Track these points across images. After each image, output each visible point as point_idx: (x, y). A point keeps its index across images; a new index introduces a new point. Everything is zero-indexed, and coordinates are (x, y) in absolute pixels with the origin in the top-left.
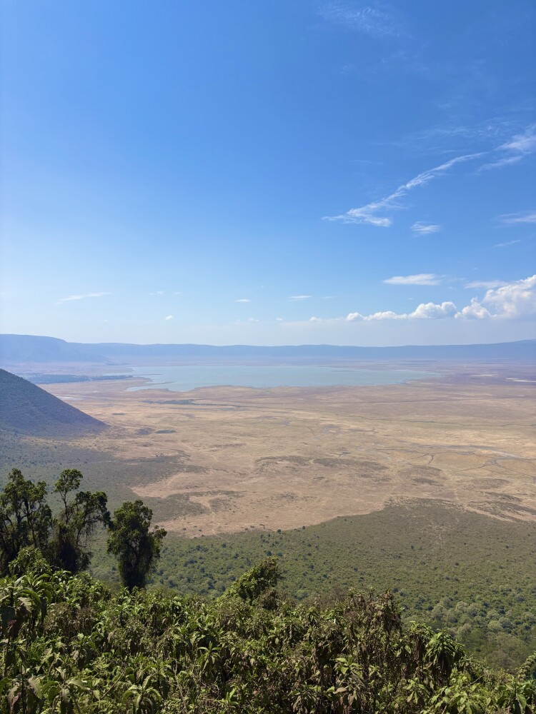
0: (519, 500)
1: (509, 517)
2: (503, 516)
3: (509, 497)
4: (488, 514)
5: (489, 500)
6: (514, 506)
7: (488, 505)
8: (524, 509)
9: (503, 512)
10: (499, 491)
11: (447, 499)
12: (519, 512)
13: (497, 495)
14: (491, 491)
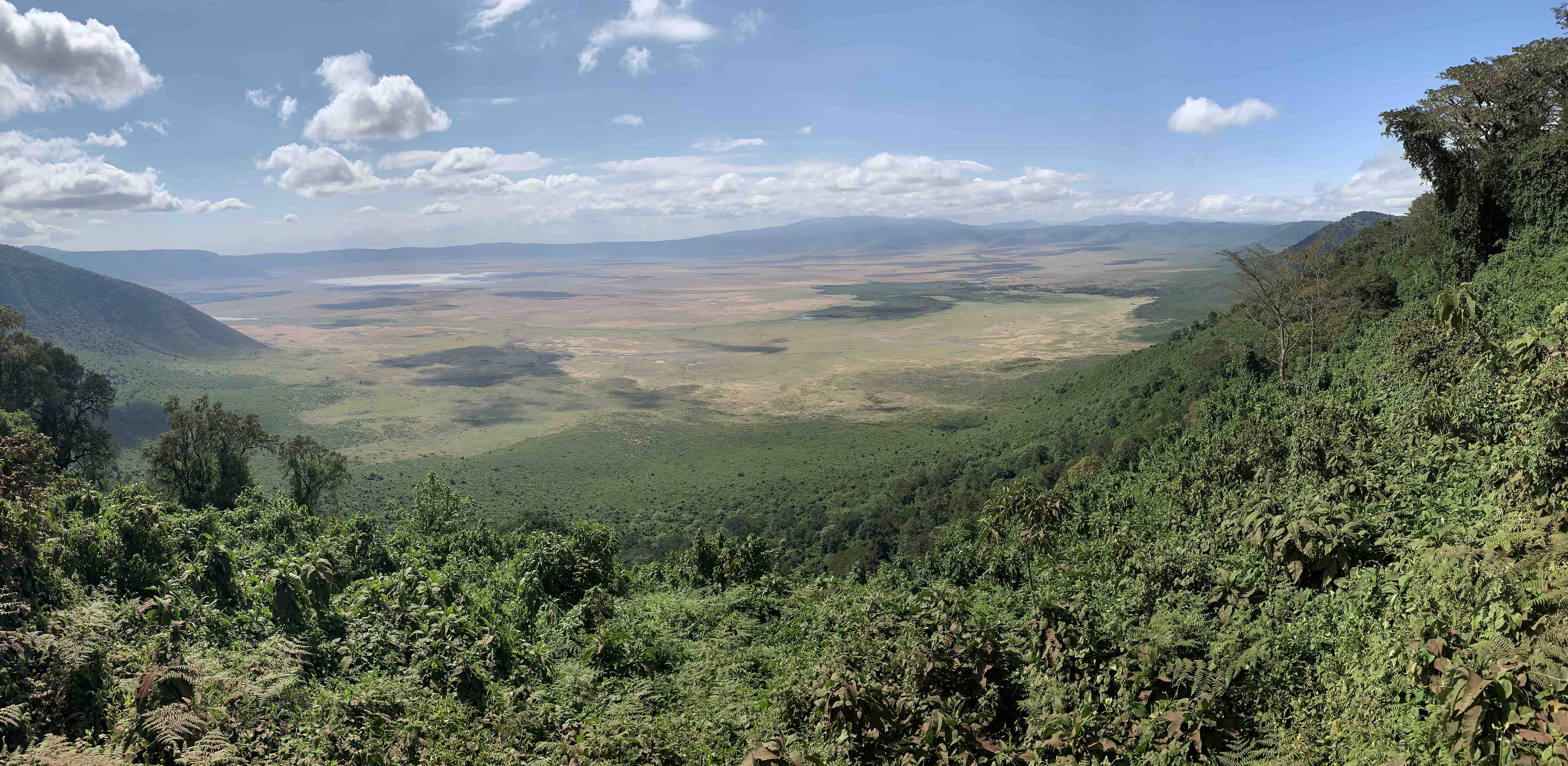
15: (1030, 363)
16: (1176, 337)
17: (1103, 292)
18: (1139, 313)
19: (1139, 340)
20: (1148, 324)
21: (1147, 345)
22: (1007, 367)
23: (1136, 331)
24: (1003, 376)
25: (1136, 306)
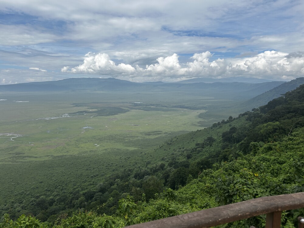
0: (24, 154)
1: (20, 162)
2: (18, 162)
3: (19, 154)
4: (10, 163)
5: (10, 157)
6: (21, 156)
7: (10, 159)
8: (25, 157)
9: (17, 161)
10: (14, 152)
12: (24, 158)
13: (13, 154)
14: (11, 152)
15: (158, 133)
16: (215, 125)
17: (186, 108)
18: (200, 116)
19: (200, 126)
20: (203, 120)
21: (203, 128)
22: (149, 134)
23: (198, 123)
24: (147, 137)
25: (199, 114)
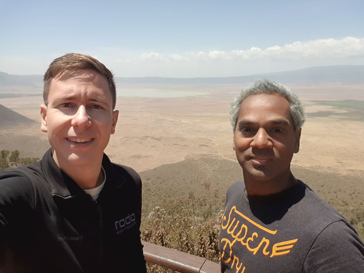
11: (214, 154)
